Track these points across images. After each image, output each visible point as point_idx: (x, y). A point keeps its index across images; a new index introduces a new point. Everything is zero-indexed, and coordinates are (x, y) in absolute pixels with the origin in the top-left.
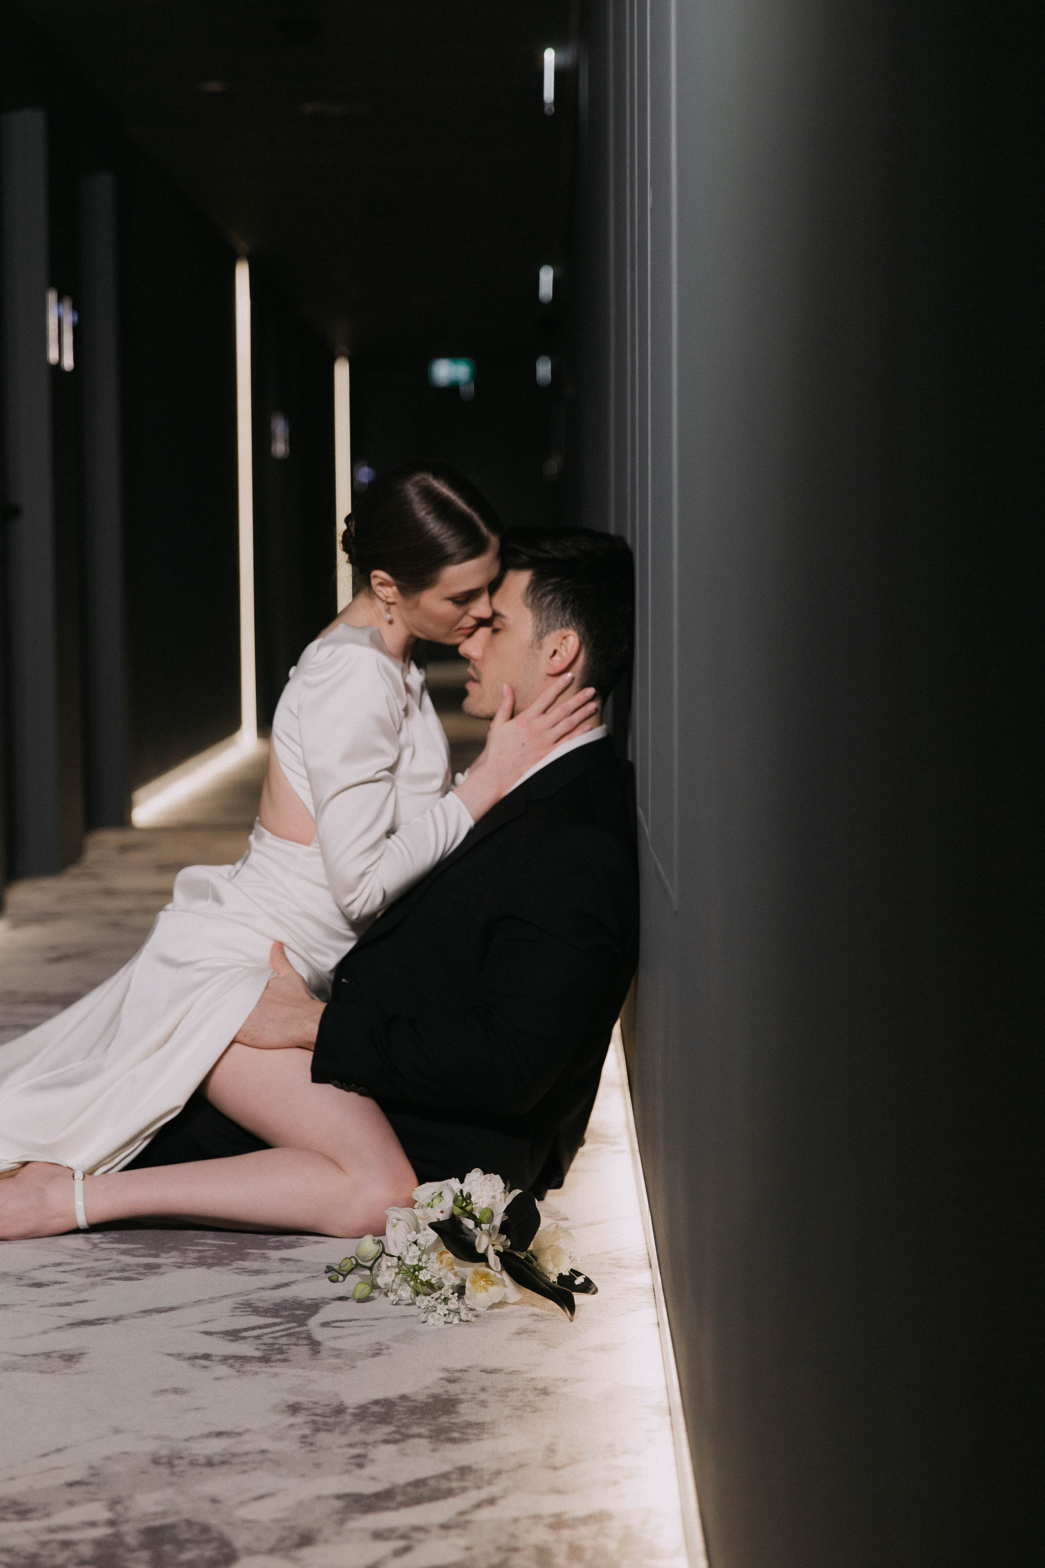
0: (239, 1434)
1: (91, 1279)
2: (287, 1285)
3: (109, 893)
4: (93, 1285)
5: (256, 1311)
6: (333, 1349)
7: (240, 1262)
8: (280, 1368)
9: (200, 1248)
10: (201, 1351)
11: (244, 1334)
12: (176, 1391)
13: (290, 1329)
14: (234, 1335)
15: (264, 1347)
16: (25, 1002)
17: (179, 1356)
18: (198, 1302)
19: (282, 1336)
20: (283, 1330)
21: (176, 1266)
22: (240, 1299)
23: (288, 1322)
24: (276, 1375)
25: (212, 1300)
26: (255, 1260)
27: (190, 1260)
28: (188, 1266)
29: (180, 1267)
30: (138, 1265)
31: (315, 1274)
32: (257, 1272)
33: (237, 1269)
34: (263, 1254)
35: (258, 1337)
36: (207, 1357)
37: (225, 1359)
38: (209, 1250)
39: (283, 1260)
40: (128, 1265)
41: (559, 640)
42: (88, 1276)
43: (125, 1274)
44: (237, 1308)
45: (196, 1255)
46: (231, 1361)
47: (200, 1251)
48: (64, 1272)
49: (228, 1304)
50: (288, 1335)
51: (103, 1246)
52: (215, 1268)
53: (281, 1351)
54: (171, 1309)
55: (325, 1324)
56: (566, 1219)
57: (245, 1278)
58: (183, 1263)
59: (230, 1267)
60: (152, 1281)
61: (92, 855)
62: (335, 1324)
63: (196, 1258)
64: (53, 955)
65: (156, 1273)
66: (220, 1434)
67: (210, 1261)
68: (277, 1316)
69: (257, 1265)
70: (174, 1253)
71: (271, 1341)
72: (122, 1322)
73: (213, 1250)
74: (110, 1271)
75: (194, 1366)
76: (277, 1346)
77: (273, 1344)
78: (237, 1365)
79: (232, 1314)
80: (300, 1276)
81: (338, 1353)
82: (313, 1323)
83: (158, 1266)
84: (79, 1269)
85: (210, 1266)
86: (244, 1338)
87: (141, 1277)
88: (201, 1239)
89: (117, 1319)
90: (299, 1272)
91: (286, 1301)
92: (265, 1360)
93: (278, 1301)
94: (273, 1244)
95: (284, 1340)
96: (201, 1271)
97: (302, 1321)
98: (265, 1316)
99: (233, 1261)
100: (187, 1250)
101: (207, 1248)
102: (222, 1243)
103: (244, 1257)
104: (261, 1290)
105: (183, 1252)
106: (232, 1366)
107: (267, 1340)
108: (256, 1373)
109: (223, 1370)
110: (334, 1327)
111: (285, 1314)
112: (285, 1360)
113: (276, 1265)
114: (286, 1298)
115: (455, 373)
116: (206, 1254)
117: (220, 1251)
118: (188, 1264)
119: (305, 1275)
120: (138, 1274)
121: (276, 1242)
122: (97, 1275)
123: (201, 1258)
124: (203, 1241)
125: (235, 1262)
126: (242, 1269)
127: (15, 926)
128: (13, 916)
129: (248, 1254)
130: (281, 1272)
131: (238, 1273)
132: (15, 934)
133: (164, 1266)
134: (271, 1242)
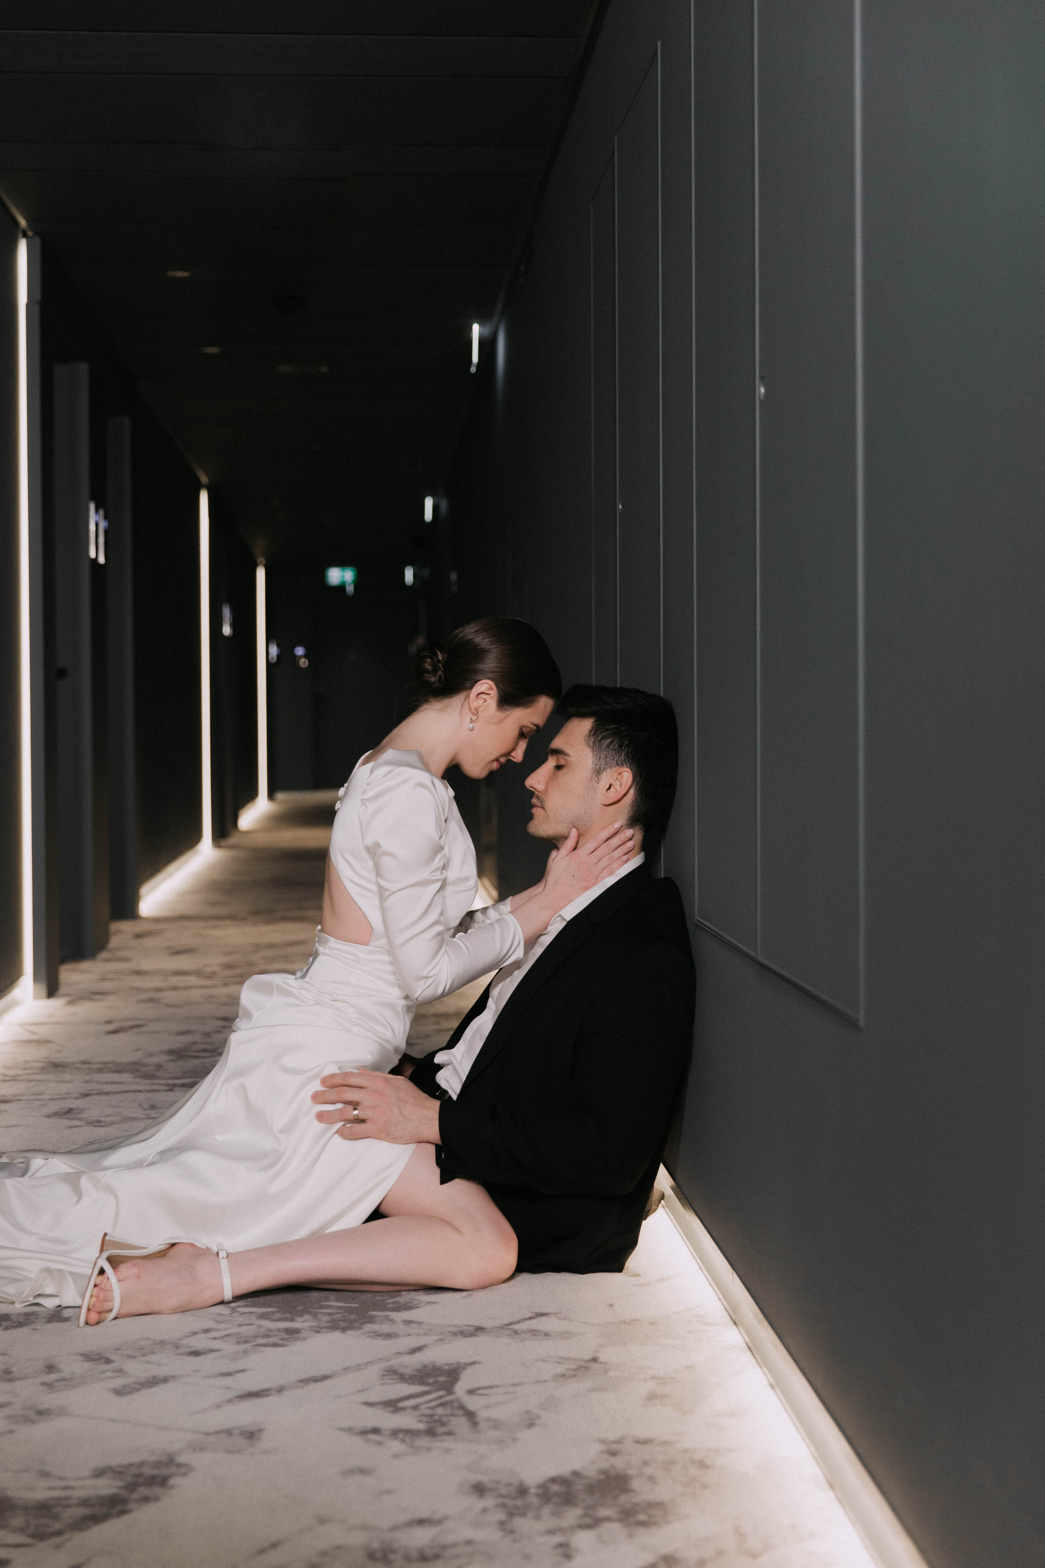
0: (440, 1522)
1: (242, 1346)
2: (419, 1349)
3: (138, 973)
4: (246, 1352)
5: (403, 1378)
6: (489, 1420)
7: (369, 1325)
8: (448, 1443)
9: (329, 1311)
10: (370, 1424)
11: (402, 1404)
12: (362, 1471)
13: (441, 1397)
14: (393, 1405)
15: (425, 1419)
16: (100, 1070)
17: (350, 1430)
18: (347, 1369)
19: (437, 1406)
20: (436, 1399)
21: (314, 1331)
22: (384, 1365)
23: (437, 1390)
24: (448, 1451)
25: (358, 1367)
26: (382, 1323)
27: (323, 1324)
28: (324, 1330)
29: (318, 1332)
30: (279, 1330)
31: (441, 1337)
32: (389, 1336)
33: (369, 1332)
34: (386, 1316)
35: (415, 1408)
36: (376, 1431)
37: (395, 1433)
38: (336, 1313)
39: (407, 1322)
40: (270, 1330)
41: (616, 775)
42: (238, 1343)
43: (271, 1340)
44: (384, 1375)
45: (327, 1318)
46: (400, 1436)
47: (330, 1314)
48: (214, 1338)
49: (374, 1372)
50: (443, 1405)
51: (240, 1309)
52: (349, 1332)
53: (443, 1424)
54: (324, 1378)
55: (471, 1392)
57: (380, 1343)
58: (318, 1327)
59: (361, 1331)
60: (296, 1347)
61: (114, 942)
62: (480, 1392)
63: (328, 1322)
64: (111, 1027)
65: (298, 1338)
66: (421, 1522)
67: (342, 1324)
68: (422, 1383)
69: (386, 1328)
70: (307, 1317)
71: (429, 1412)
72: (285, 1393)
73: (340, 1313)
74: (256, 1337)
75: (368, 1441)
76: (436, 1417)
77: (432, 1415)
78: (408, 1439)
79: (382, 1382)
80: (429, 1340)
81: (496, 1424)
82: (460, 1388)
83: (297, 1331)
84: (227, 1335)
85: (344, 1330)
86: (403, 1409)
87: (285, 1343)
88: (326, 1301)
89: (280, 1390)
90: (425, 1334)
91: (425, 1366)
92: (431, 1433)
93: (419, 1366)
94: (392, 1306)
95: (440, 1411)
96: (336, 1335)
97: (449, 1388)
98: (413, 1384)
99: (362, 1324)
100: (317, 1313)
101: (335, 1311)
102: (346, 1305)
103: (371, 1320)
104: (399, 1355)
105: (315, 1316)
106: (403, 1441)
107: (424, 1409)
108: (429, 1449)
109: (395, 1446)
110: (481, 1395)
111: (431, 1380)
112: (450, 1434)
113: (401, 1328)
114: (426, 1363)
115: (343, 577)
116: (336, 1317)
117: (347, 1314)
118: (324, 1328)
119: (435, 1338)
120: (282, 1339)
121: (394, 1303)
122: (246, 1342)
123: (333, 1321)
124: (328, 1303)
125: (366, 1325)
126: (374, 1332)
127: (71, 1003)
128: (66, 995)
129: (374, 1317)
130: (410, 1335)
131: (372, 1337)
132: (72, 1009)
133: (303, 1331)
134: (389, 1304)
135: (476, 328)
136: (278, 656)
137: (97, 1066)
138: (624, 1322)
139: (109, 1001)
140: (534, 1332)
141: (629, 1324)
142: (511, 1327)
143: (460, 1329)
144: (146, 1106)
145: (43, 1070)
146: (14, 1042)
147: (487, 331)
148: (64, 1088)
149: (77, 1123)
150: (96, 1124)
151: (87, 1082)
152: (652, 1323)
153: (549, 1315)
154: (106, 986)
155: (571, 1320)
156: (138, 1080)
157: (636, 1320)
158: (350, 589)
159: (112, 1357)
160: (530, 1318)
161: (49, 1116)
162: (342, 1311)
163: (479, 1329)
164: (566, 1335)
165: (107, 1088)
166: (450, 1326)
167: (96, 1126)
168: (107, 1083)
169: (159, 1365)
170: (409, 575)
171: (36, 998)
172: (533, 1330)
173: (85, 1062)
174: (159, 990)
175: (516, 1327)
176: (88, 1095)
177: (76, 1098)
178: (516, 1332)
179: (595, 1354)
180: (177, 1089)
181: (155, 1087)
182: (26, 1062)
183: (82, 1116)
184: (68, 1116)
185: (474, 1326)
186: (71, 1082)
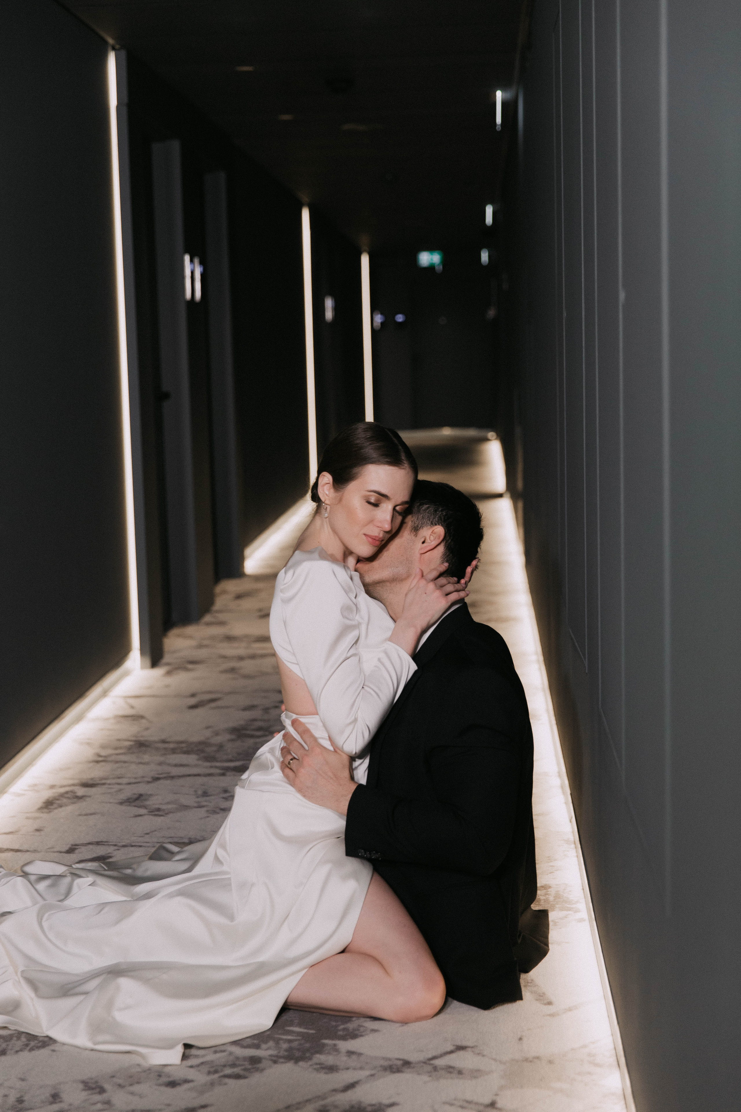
1: (211, 1077)
2: (353, 1085)
3: (229, 639)
4: (212, 1083)
7: (318, 1056)
9: (289, 1038)
16: (174, 751)
18: (288, 1108)
21: (272, 1060)
22: (319, 1104)
25: (299, 1105)
26: (329, 1053)
28: (282, 1060)
29: (275, 1062)
30: (245, 1058)
31: (373, 1072)
32: (332, 1069)
33: (317, 1064)
34: (335, 1045)
38: (296, 1040)
39: (350, 1053)
42: (209, 1073)
43: (236, 1070)
47: (290, 1041)
48: (192, 1066)
52: (301, 1063)
56: (550, 1003)
57: (323, 1076)
58: (277, 1056)
59: (310, 1063)
60: (254, 1079)
61: (219, 603)
63: (286, 1050)
64: (193, 701)
65: (258, 1069)
67: (297, 1054)
69: (330, 1059)
73: (299, 1040)
74: (225, 1066)
80: (363, 1074)
85: (297, 1060)
87: (246, 1074)
90: (361, 1068)
94: (340, 1033)
96: (289, 1066)
99: (312, 1054)
101: (294, 1037)
102: (305, 1031)
103: (320, 1049)
104: (334, 1093)
105: (277, 1042)
115: (432, 259)
116: (295, 1044)
117: (303, 1042)
118: (281, 1057)
119: (367, 1073)
120: (245, 1070)
121: (344, 1029)
122: (216, 1072)
123: (290, 1050)
124: (292, 1028)
125: (314, 1056)
126: (319, 1064)
127: (169, 673)
128: (168, 664)
129: (324, 1045)
130: (348, 1069)
131: (317, 1070)
132: (169, 680)
133: (264, 1060)
134: (340, 1030)
135: (499, 95)
136: (382, 323)
137: (172, 746)
138: (526, 1060)
139: (200, 671)
140: (450, 1069)
141: (531, 1062)
142: (432, 1062)
143: (390, 1063)
144: (200, 792)
145: (130, 750)
146: (117, 717)
147: (509, 95)
148: (140, 771)
149: (142, 811)
150: (157, 813)
151: (160, 764)
152: (551, 1062)
153: (467, 1049)
154: (202, 653)
155: (483, 1056)
156: (200, 762)
157: (538, 1058)
158: (439, 268)
159: (106, 1086)
160: (452, 1052)
161: (121, 803)
162: (299, 1038)
163: (407, 1064)
164: (476, 1074)
165: (175, 771)
166: (383, 1058)
167: (156, 815)
168: (176, 765)
169: (141, 1096)
170: (485, 257)
171: (143, 667)
172: (451, 1067)
173: (164, 742)
174: (241, 658)
175: (437, 1062)
176: (158, 779)
177: (149, 782)
178: (435, 1068)
179: (494, 1098)
180: (228, 773)
181: (212, 771)
182: (119, 740)
183: (147, 803)
184: (137, 803)
185: (403, 1060)
186: (147, 764)
